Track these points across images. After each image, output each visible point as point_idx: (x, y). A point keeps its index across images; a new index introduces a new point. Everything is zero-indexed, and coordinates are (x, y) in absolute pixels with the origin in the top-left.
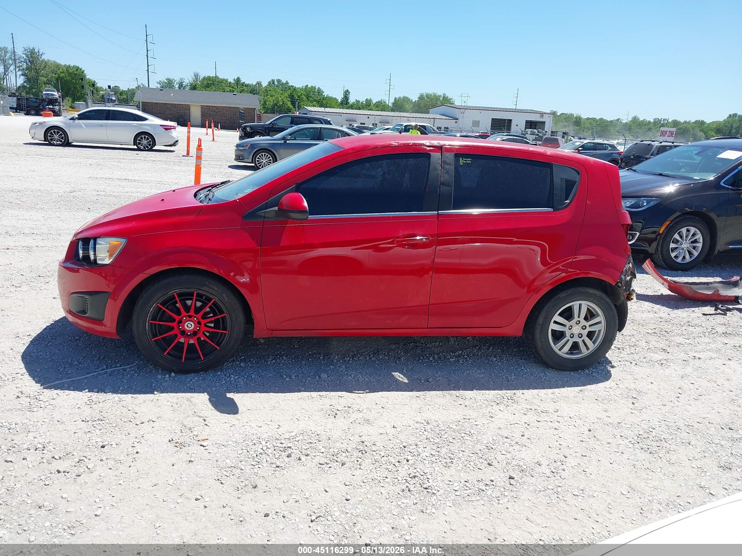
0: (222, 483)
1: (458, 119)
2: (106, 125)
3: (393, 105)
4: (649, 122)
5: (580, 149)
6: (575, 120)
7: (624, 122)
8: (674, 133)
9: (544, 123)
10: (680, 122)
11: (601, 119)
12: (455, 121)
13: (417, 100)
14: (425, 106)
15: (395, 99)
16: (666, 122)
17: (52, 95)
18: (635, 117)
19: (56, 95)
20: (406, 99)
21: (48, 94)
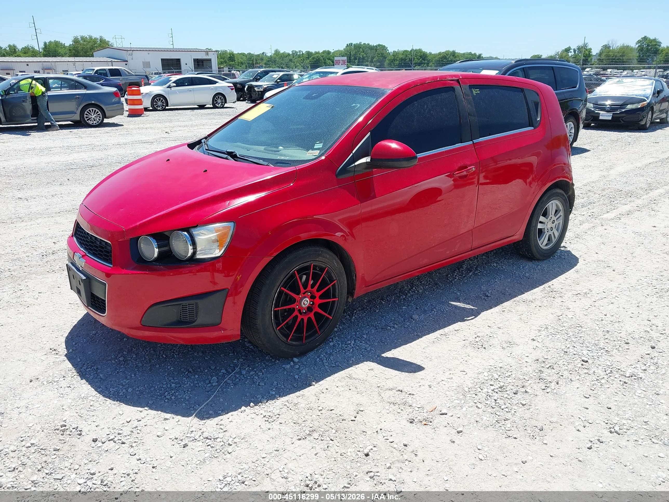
0: (515, 438)
1: (127, 61)
2: (193, 90)
3: (45, 51)
4: (289, 55)
5: (278, 81)
6: (229, 55)
7: (269, 55)
8: (346, 61)
9: (210, 60)
10: (312, 53)
11: (249, 54)
12: (126, 63)
13: (71, 44)
14: (82, 50)
15: (45, 43)
16: (301, 53)
18: (277, 50)
20: (57, 44)
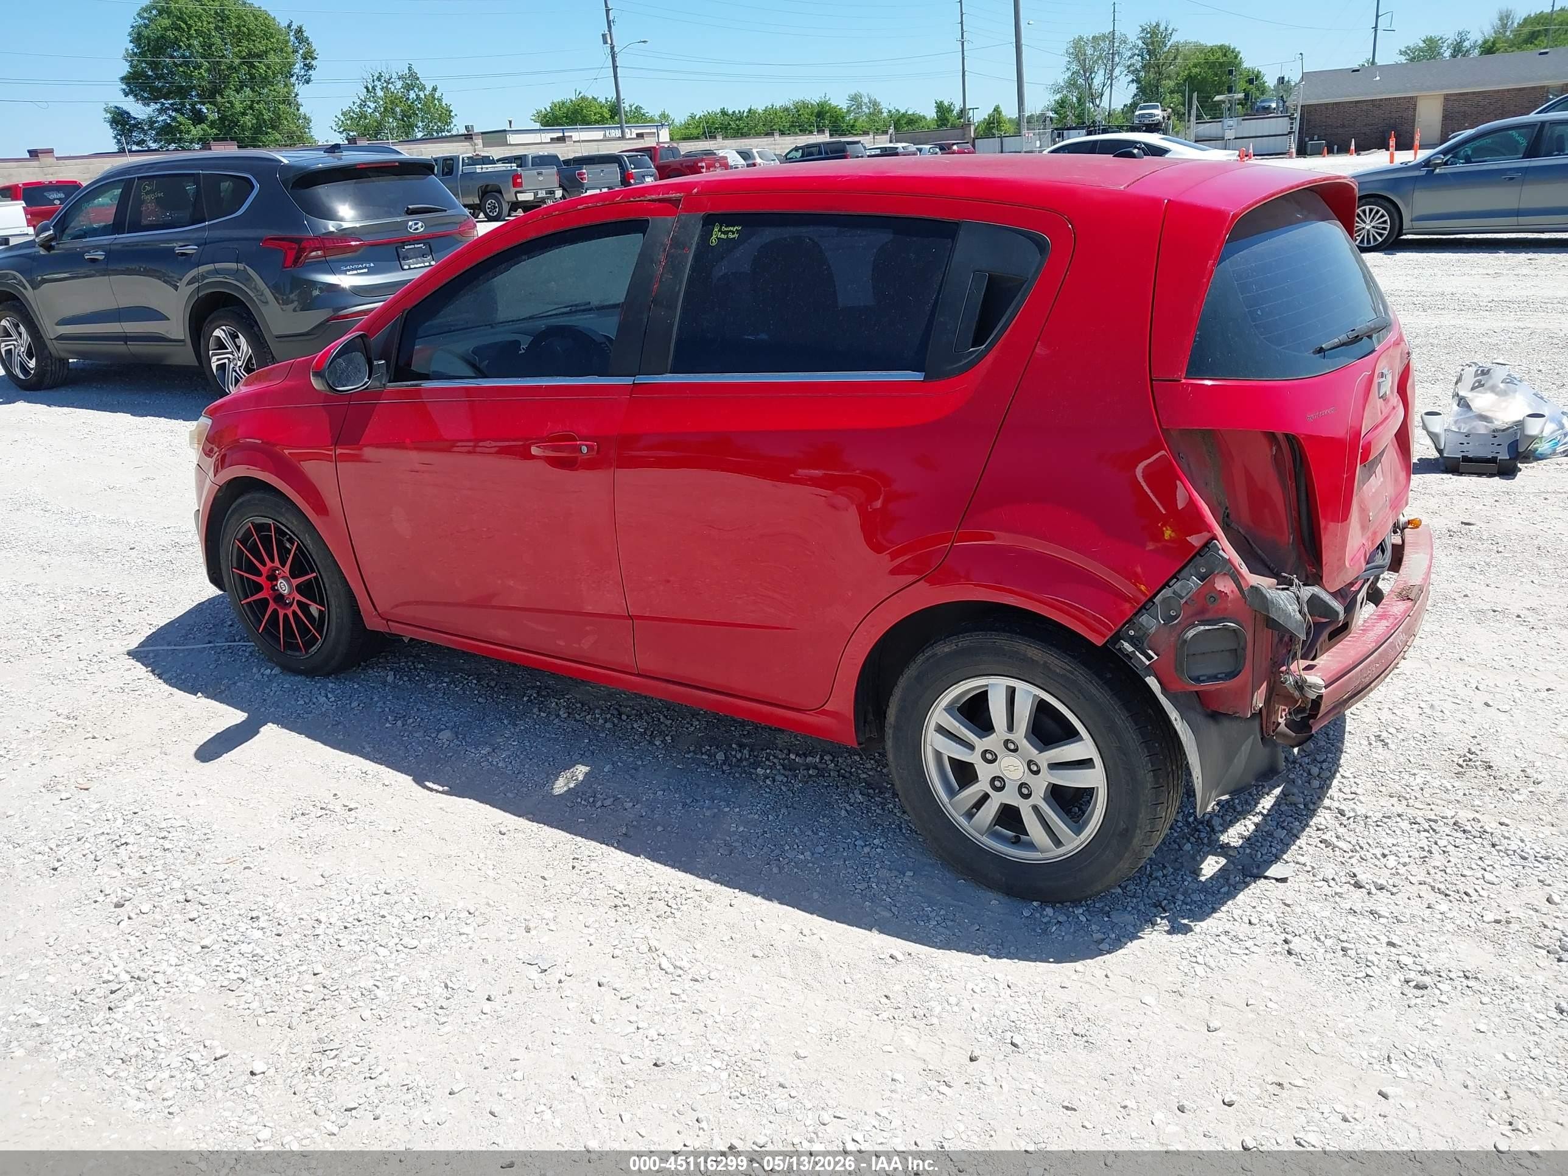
17: (1151, 115)
19: (1158, 115)
21: (1143, 116)
